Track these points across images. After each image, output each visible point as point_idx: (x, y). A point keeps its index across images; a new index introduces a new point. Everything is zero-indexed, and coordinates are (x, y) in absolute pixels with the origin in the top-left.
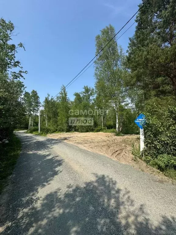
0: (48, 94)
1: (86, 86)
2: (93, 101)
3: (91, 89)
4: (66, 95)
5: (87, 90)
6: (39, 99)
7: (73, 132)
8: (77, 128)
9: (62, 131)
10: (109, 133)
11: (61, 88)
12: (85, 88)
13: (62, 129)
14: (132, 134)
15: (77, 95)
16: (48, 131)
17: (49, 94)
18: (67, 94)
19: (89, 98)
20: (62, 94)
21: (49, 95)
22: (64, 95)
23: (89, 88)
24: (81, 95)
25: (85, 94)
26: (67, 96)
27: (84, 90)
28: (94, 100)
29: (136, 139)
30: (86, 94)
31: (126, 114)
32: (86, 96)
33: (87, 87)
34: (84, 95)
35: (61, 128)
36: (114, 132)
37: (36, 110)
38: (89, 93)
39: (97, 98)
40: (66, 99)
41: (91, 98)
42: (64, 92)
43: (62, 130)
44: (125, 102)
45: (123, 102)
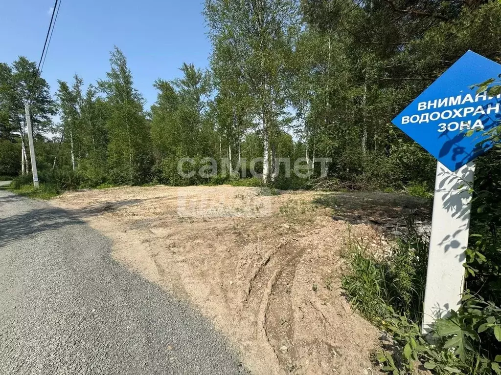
0: (76, 78)
1: (188, 64)
2: (208, 107)
3: (203, 76)
4: (128, 81)
5: (192, 77)
6: (46, 89)
7: (153, 185)
8: (163, 175)
9: (123, 182)
10: (244, 188)
11: (110, 57)
12: (186, 68)
13: (122, 177)
14: (297, 189)
15: (164, 87)
16: (78, 184)
17: (79, 78)
18: (132, 80)
19: (198, 99)
20: (115, 76)
21: (79, 82)
22: (121, 81)
23: (196, 71)
24: (177, 90)
25: (186, 88)
26: (132, 86)
27: (185, 75)
28: (210, 104)
29: (313, 202)
30: (189, 86)
31: (283, 147)
32: (188, 92)
33: (192, 68)
34: (184, 90)
35: (117, 175)
36: (256, 184)
37: (39, 122)
38: (198, 86)
39: (219, 101)
40: (129, 94)
41: (203, 98)
42: (123, 70)
43: (119, 181)
44: (284, 113)
45: (280, 114)
